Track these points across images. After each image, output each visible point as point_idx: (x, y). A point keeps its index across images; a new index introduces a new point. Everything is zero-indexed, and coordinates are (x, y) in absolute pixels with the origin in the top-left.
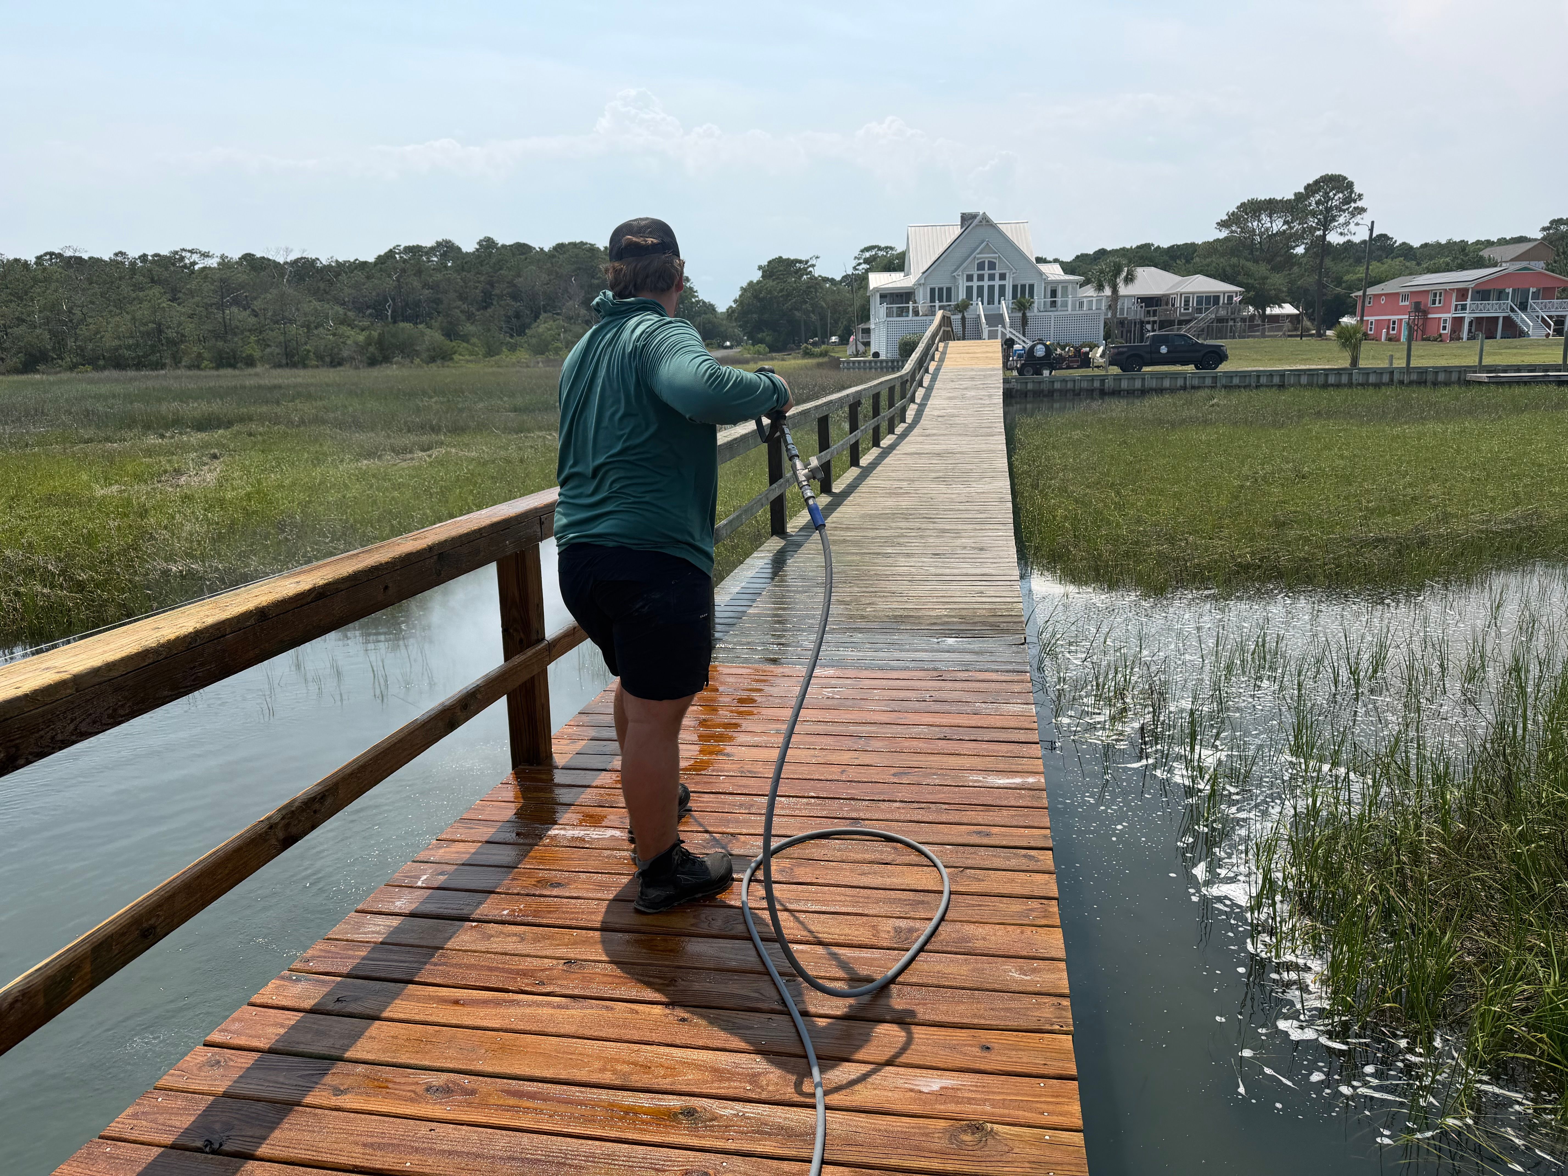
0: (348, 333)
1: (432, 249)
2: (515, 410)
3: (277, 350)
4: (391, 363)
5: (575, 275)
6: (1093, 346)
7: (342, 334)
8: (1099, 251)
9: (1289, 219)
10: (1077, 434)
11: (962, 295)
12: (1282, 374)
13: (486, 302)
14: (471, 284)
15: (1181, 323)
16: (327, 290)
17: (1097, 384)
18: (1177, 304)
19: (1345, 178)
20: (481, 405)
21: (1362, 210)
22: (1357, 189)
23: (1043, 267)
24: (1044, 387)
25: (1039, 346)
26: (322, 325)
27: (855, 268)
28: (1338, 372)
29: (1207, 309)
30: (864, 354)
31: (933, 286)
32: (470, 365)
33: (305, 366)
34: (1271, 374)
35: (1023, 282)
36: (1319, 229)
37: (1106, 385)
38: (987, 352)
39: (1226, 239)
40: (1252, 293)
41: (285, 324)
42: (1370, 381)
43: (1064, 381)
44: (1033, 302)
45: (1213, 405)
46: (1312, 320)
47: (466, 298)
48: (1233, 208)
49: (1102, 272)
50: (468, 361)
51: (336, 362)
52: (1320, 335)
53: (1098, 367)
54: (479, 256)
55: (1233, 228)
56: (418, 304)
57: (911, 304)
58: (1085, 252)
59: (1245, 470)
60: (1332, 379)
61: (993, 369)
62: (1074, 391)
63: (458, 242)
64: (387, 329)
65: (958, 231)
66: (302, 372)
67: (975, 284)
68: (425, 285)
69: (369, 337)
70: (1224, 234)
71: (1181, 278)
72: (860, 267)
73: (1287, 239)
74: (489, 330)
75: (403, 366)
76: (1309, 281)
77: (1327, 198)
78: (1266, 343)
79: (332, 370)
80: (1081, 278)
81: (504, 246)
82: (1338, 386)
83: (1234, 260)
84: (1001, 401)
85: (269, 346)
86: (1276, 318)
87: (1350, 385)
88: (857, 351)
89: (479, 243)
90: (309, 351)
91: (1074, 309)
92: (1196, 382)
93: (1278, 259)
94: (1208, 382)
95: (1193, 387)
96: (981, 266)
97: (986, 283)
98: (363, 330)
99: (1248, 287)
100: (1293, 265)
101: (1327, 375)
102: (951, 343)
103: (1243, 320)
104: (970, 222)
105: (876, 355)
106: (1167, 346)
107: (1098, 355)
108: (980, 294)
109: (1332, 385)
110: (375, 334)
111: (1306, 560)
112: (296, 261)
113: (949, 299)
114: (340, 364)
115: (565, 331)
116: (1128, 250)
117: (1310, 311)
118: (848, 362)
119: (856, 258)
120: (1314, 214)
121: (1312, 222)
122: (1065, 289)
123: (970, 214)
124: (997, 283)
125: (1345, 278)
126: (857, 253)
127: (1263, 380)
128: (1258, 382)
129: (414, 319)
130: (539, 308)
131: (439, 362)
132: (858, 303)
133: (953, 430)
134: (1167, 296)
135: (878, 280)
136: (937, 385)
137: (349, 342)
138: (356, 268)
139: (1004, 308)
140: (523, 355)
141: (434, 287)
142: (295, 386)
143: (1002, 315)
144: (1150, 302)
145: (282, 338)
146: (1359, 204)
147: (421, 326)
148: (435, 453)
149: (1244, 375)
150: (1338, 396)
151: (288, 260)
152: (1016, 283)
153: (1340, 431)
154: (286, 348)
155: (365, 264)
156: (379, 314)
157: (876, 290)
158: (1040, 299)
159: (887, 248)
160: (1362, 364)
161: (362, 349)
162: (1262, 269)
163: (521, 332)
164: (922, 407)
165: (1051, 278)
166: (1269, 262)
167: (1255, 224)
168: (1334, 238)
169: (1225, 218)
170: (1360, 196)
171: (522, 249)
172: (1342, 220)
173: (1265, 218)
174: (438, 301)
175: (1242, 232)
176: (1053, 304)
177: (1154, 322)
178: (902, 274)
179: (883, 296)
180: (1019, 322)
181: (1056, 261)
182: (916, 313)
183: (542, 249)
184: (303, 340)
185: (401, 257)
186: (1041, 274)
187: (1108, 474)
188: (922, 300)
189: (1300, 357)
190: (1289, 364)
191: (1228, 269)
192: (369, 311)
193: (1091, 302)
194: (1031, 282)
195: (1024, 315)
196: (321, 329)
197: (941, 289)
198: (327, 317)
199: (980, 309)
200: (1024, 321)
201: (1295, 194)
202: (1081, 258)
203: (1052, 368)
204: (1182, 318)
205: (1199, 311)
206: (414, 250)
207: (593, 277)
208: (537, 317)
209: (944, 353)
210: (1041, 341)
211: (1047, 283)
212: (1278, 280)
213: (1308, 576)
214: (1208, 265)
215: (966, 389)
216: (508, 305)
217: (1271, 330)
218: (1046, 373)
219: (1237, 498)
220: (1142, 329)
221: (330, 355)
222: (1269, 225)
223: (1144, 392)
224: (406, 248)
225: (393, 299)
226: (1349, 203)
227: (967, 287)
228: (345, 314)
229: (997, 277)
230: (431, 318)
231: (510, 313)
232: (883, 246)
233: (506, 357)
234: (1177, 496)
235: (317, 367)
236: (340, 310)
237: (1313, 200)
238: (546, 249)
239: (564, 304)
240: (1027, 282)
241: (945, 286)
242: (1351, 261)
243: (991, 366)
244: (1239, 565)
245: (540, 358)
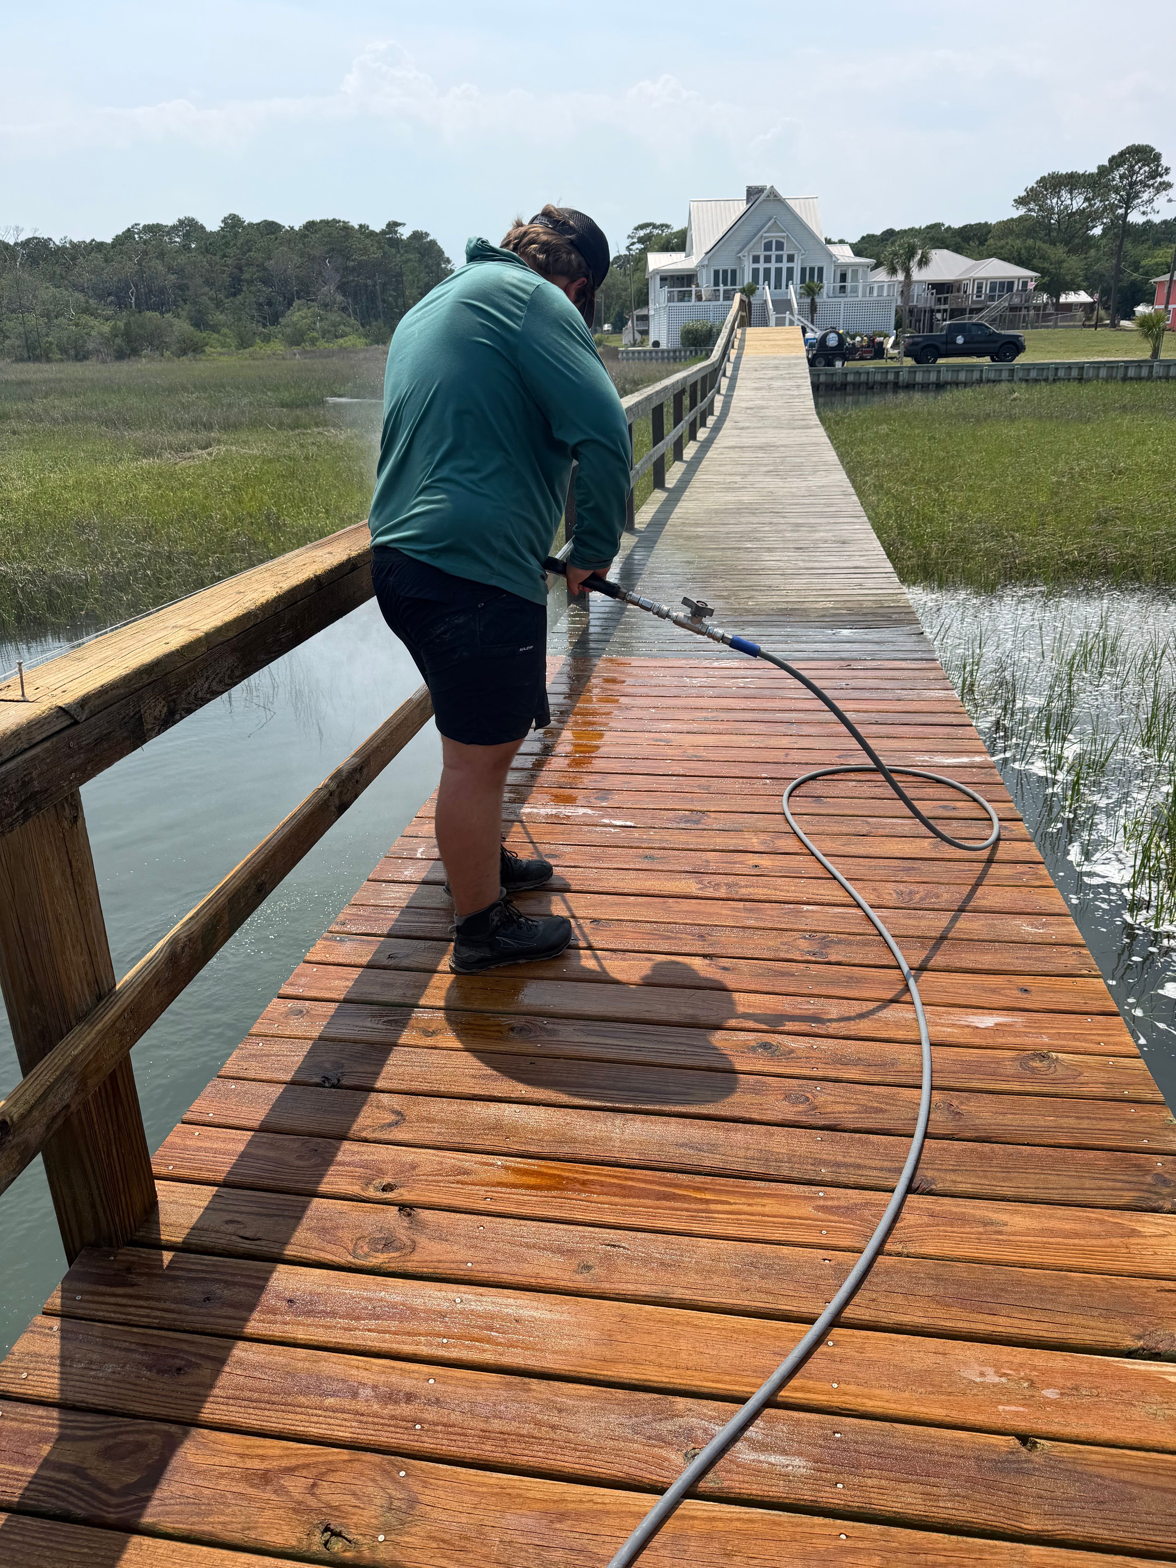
0: (92, 323)
1: (174, 228)
2: (283, 405)
3: (18, 343)
4: (140, 356)
5: (330, 257)
6: (887, 336)
7: (86, 324)
8: (887, 231)
9: (1090, 195)
10: (884, 429)
11: (748, 279)
12: (1081, 367)
13: (235, 287)
14: (218, 267)
15: (972, 311)
16: (64, 274)
17: (891, 377)
18: (970, 291)
19: (1152, 150)
20: (246, 401)
21: (1167, 186)
22: (1164, 162)
23: (832, 249)
24: (837, 379)
25: (832, 335)
26: (63, 314)
27: (628, 249)
28: (1139, 364)
29: (1000, 296)
30: (642, 343)
31: (717, 268)
32: (222, 358)
33: (49, 360)
34: (1069, 367)
35: (812, 265)
36: (1121, 207)
37: (901, 378)
38: (788, 339)
39: (1021, 218)
40: (1047, 279)
41: (22, 313)
42: (1171, 374)
43: (858, 373)
44: (822, 287)
45: (1015, 399)
46: (1107, 309)
47: (213, 284)
48: (1032, 183)
49: (895, 254)
50: (221, 354)
51: (81, 356)
52: (1114, 325)
53: (892, 358)
54: (224, 237)
55: (1031, 206)
56: (162, 291)
57: (693, 288)
58: (871, 233)
59: (1061, 466)
60: (1131, 372)
61: (797, 358)
62: (867, 383)
63: (201, 221)
64: (132, 319)
65: (743, 207)
66: (45, 367)
67: (762, 266)
68: (170, 269)
69: (114, 328)
70: (1022, 211)
71: (974, 262)
72: (634, 247)
73: (1087, 217)
74: (240, 319)
75: (153, 359)
76: (1105, 265)
77: (1132, 172)
78: (1060, 333)
79: (78, 364)
80: (872, 261)
81: (250, 225)
82: (1139, 379)
83: (1030, 242)
84: (811, 391)
85: (8, 337)
86: (1069, 306)
87: (1149, 378)
88: (635, 340)
89: (224, 221)
90: (51, 343)
91: (864, 296)
92: (992, 375)
93: (1077, 241)
94: (1005, 375)
95: (988, 381)
96: (768, 247)
97: (773, 266)
98: (107, 320)
99: (1043, 272)
100: (1090, 247)
101: (1127, 368)
102: (749, 330)
103: (1037, 308)
104: (756, 196)
105: (656, 344)
106: (964, 336)
107: (889, 346)
108: (767, 278)
109: (1131, 379)
110: (121, 324)
111: (1133, 556)
112: (29, 241)
113: (734, 283)
114: (85, 358)
115: (322, 320)
116: (916, 230)
117: (1104, 299)
118: (627, 352)
119: (629, 236)
120: (1117, 190)
121: (1114, 198)
122: (855, 272)
123: (757, 188)
124: (785, 265)
125: (1143, 263)
126: (630, 231)
127: (1061, 373)
128: (1056, 374)
129: (160, 307)
130: (292, 294)
131: (190, 354)
132: (633, 289)
133: (767, 423)
134: (959, 282)
135: (658, 261)
136: (741, 374)
137: (93, 333)
138: (92, 249)
139: (792, 292)
140: (278, 346)
141: (180, 272)
142: (45, 381)
143: (789, 301)
144: (941, 288)
145: (21, 329)
146: (1166, 178)
147: (167, 315)
148: (214, 450)
149: (1042, 368)
150: (1143, 390)
151: (19, 241)
152: (805, 265)
153: (1151, 425)
154: (27, 339)
155: (100, 246)
156: (121, 304)
157: (656, 272)
158: (829, 283)
159: (662, 225)
160: (1163, 356)
161: (107, 341)
162: (1060, 252)
163: (275, 321)
164: (728, 398)
165: (842, 260)
166: (1066, 245)
167: (1054, 201)
168: (1135, 217)
169: (1024, 194)
170: (1167, 170)
171: (270, 228)
172: (1145, 196)
173: (1065, 195)
174: (183, 288)
175: (1040, 210)
176: (843, 289)
177: (945, 311)
178: (683, 254)
179: (663, 279)
180: (807, 309)
181: (842, 242)
182: (699, 298)
183: (292, 228)
184: (44, 331)
185: (141, 238)
186: (831, 255)
187: (922, 470)
188: (705, 283)
189: (1097, 349)
190: (1087, 356)
191: (1023, 251)
192: (111, 298)
193: (881, 288)
194: (820, 265)
195: (813, 300)
196: (61, 319)
197: (725, 272)
198: (67, 306)
199: (766, 293)
200: (813, 308)
201: (1099, 167)
202: (868, 239)
203: (845, 359)
204: (974, 306)
205: (992, 298)
206: (154, 229)
207: (348, 259)
208: (290, 304)
209: (743, 340)
210: (834, 330)
211: (838, 266)
212: (1074, 264)
213: (1135, 572)
214: (1002, 248)
215: (772, 378)
216: (259, 291)
217: (1064, 319)
218: (838, 364)
219: (1056, 494)
220: (931, 319)
221: (75, 348)
222: (1069, 202)
223: (940, 386)
224: (145, 226)
225: (136, 286)
226: (1154, 178)
227: (754, 269)
228: (87, 302)
229: (785, 259)
230: (177, 306)
231: (261, 300)
232: (658, 223)
233: (259, 348)
234: (996, 491)
235: (62, 360)
236: (80, 296)
237: (1117, 174)
238: (297, 228)
239: (319, 290)
240: (816, 265)
241: (729, 268)
242: (1150, 243)
243: (793, 355)
244: (1066, 561)
245: (296, 349)
